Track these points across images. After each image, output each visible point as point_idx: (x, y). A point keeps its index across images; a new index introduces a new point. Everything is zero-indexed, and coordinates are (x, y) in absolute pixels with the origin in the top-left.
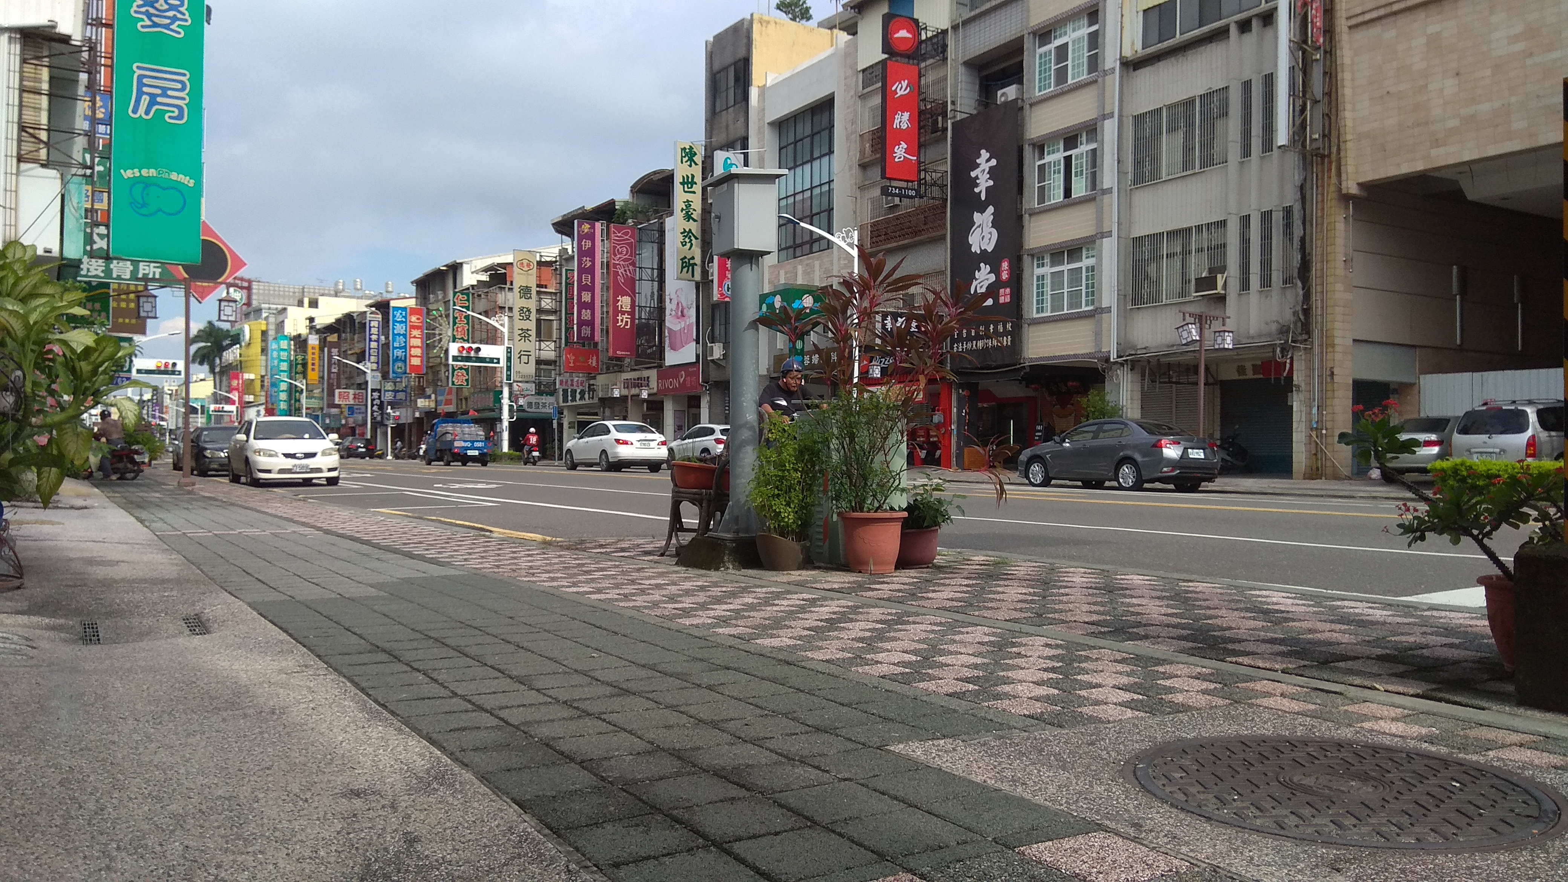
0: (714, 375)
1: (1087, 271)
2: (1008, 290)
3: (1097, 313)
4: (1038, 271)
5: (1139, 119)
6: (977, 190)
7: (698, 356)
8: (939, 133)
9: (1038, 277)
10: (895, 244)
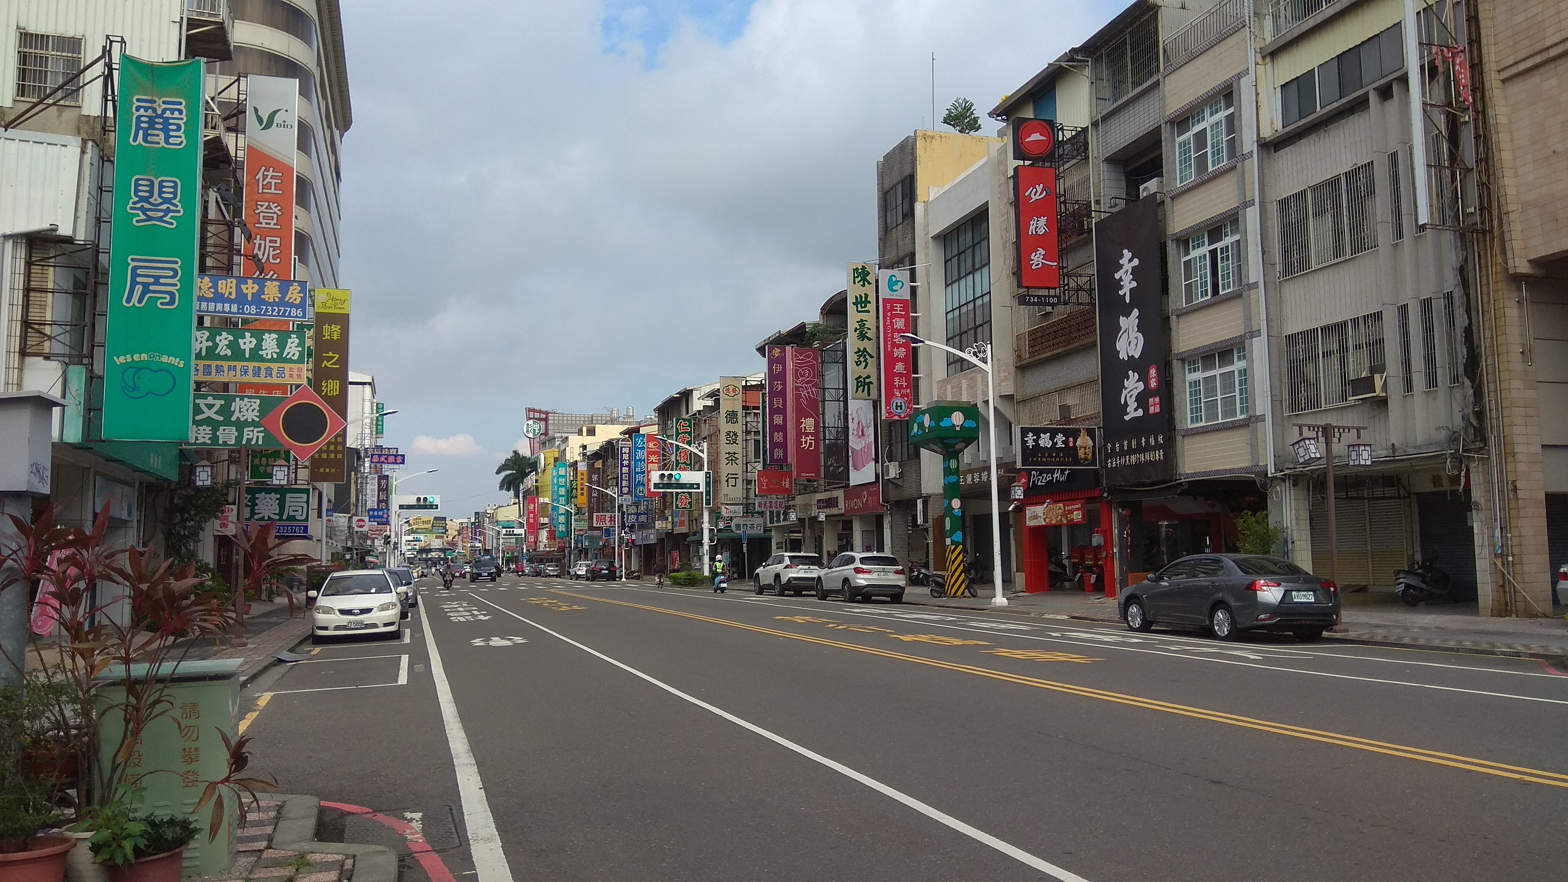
0: (893, 495)
1: (1240, 376)
2: (1157, 400)
3: (1251, 422)
4: (1191, 377)
5: (1284, 204)
6: (1121, 293)
7: (877, 475)
8: (1085, 235)
9: (1190, 383)
10: (1049, 354)
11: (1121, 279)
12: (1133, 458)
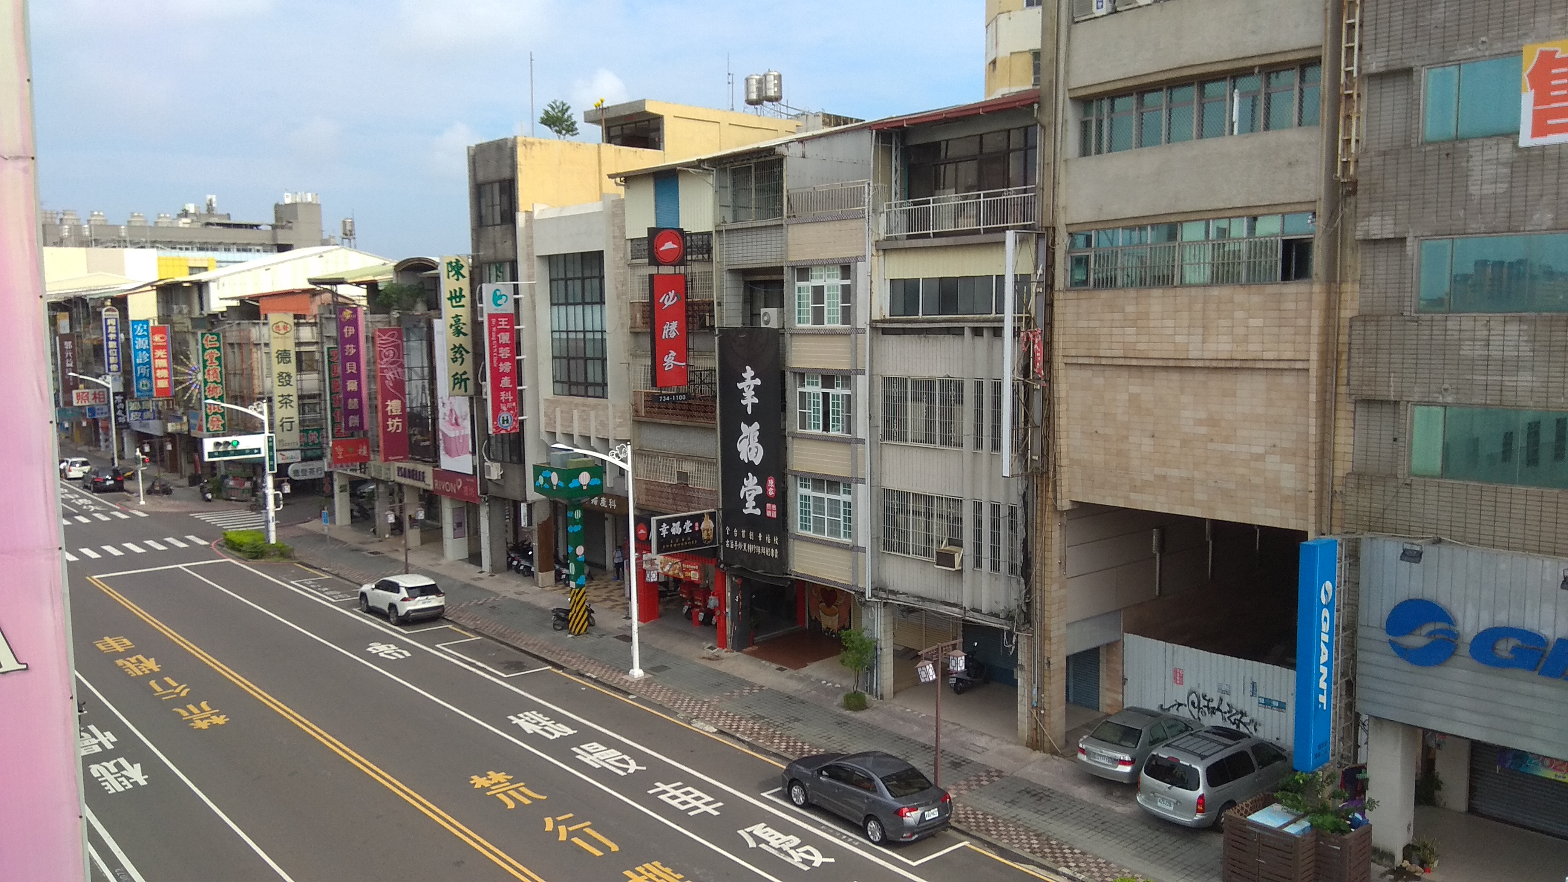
0: (493, 492)
1: (845, 506)
2: (774, 505)
3: (854, 548)
4: (801, 492)
5: (888, 382)
6: (743, 403)
7: (474, 468)
8: (707, 330)
9: (801, 497)
10: (668, 422)
11: (743, 390)
12: (751, 548)
